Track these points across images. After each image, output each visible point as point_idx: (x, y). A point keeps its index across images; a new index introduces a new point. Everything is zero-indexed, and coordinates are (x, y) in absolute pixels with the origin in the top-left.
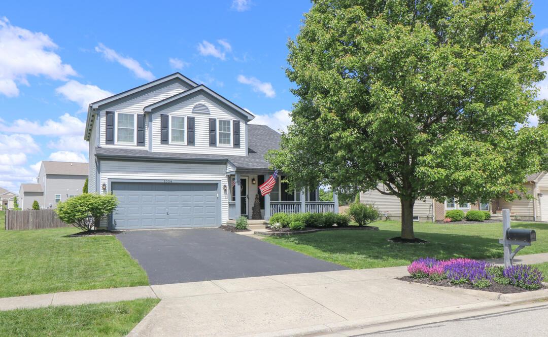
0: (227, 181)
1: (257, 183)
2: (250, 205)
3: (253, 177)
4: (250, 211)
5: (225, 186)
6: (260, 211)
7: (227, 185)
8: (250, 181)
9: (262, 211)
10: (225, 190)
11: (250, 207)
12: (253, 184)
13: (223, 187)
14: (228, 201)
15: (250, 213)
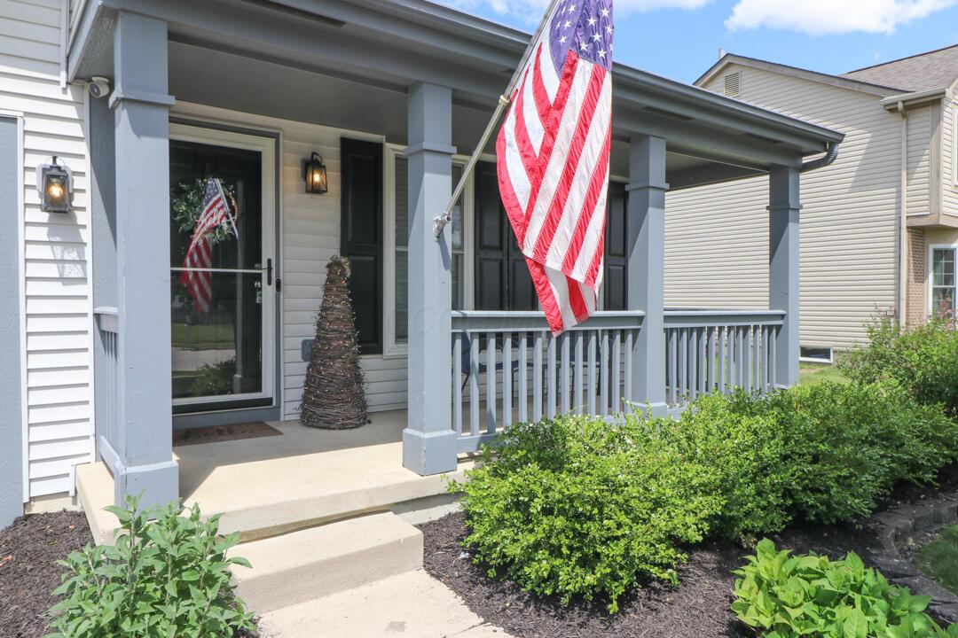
0: (77, 130)
1: (335, 188)
2: (287, 329)
3: (306, 149)
4: (287, 369)
5: (55, 175)
6: (355, 363)
7: (80, 166)
8: (291, 172)
9: (368, 363)
10: (60, 209)
11: (287, 343)
12: (315, 190)
13: (34, 179)
14: (87, 307)
15: (287, 382)
